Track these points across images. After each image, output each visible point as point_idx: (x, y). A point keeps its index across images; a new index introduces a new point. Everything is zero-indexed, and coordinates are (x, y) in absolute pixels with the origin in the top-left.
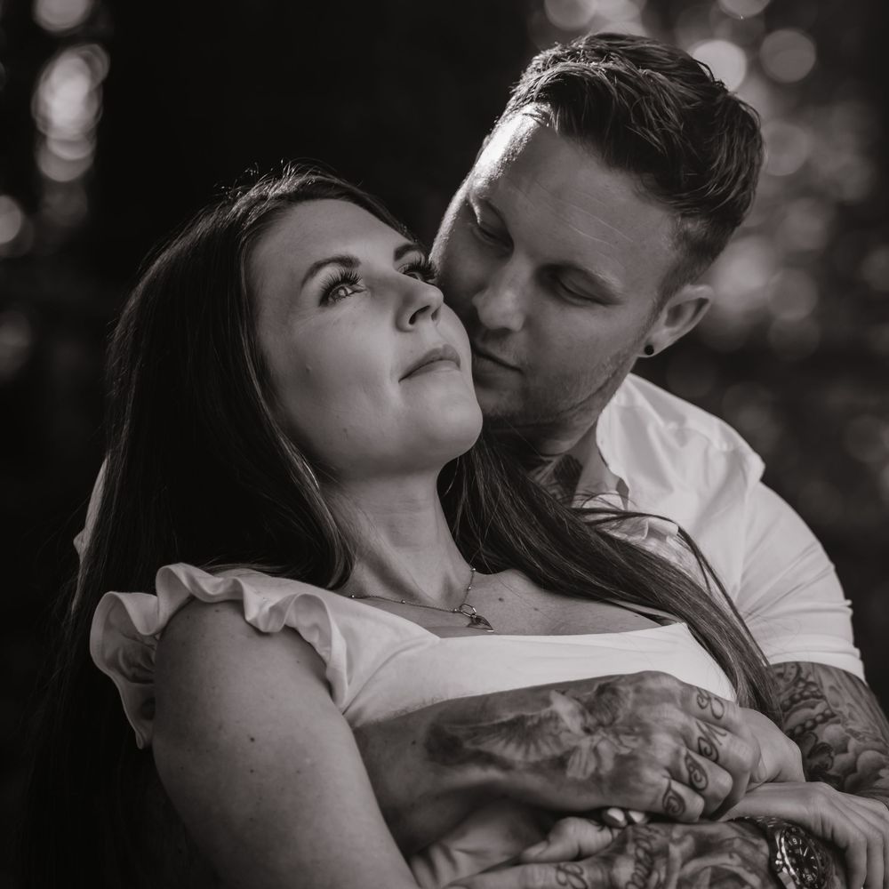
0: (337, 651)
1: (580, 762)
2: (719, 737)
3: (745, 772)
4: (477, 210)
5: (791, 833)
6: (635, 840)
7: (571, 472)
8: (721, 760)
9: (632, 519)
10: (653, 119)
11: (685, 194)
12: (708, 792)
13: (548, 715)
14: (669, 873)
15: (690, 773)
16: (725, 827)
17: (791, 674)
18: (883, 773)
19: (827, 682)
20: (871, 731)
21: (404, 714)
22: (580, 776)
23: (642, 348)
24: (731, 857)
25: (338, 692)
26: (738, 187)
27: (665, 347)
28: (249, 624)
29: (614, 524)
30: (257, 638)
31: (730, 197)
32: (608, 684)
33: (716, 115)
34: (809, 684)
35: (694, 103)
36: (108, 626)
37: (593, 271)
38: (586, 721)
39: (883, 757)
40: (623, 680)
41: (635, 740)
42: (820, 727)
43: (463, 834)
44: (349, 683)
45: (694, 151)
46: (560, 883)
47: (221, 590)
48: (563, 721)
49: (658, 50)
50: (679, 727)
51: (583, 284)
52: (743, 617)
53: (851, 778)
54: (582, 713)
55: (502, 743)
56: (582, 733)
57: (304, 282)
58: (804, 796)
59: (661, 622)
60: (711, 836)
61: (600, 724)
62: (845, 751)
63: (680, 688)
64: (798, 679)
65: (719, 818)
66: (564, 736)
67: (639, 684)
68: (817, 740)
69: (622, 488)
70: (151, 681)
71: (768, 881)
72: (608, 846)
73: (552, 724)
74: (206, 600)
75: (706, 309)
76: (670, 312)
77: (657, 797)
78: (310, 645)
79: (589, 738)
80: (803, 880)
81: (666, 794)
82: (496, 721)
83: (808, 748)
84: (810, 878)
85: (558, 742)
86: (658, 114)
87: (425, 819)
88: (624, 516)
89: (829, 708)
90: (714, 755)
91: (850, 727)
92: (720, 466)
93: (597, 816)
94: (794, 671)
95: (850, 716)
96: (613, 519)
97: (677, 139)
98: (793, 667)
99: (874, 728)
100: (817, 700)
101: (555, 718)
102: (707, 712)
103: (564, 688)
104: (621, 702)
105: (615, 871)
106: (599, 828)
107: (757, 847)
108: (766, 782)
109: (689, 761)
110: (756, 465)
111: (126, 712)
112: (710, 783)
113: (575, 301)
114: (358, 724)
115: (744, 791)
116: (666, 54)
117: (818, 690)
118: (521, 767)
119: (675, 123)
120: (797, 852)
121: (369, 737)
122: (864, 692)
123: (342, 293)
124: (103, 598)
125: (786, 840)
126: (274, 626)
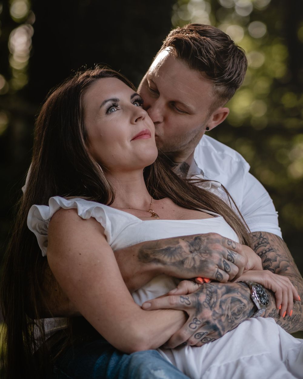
0: (108, 225)
1: (188, 262)
2: (234, 254)
3: (243, 266)
4: (149, 82)
5: (257, 286)
6: (206, 288)
7: (186, 168)
8: (235, 262)
9: (206, 182)
10: (205, 53)
11: (216, 78)
12: (230, 273)
13: (178, 247)
14: (217, 299)
15: (225, 266)
16: (236, 284)
17: (258, 235)
18: (288, 268)
19: (270, 238)
20: (284, 255)
21: (130, 246)
22: (188, 267)
23: (205, 128)
24: (238, 294)
25: (108, 239)
26: (236, 76)
27: (213, 128)
28: (79, 216)
29: (200, 184)
30: (82, 220)
31: (233, 79)
32: (198, 237)
33: (229, 52)
34: (264, 239)
35: (220, 48)
36: (33, 216)
37: (185, 103)
38: (190, 249)
39: (288, 263)
40: (203, 236)
41: (207, 255)
42: (267, 253)
43: (150, 286)
44: (112, 236)
45: (219, 64)
46: (182, 302)
47: (70, 205)
48: (183, 249)
49: (211, 30)
50: (221, 251)
51: (182, 108)
52: (243, 216)
53: (277, 270)
54: (189, 246)
55: (163, 256)
56: (189, 253)
57: (101, 107)
58: (262, 275)
59: (215, 216)
60: (231, 287)
61: (195, 250)
62: (276, 261)
63: (222, 238)
64: (260, 237)
65: (234, 281)
66: (183, 254)
67: (208, 237)
68: (266, 257)
69: (202, 173)
70: (47, 235)
71: (250, 302)
72: (197, 290)
73: (179, 250)
74: (65, 208)
75: (227, 115)
76: (214, 116)
77: (214, 274)
78: (99, 223)
79: (191, 254)
80: (261, 302)
81: (216, 273)
82: (161, 249)
83: (264, 260)
84: (263, 301)
85: (181, 256)
86: (206, 52)
87: (137, 281)
88: (203, 181)
89: (271, 247)
90: (233, 261)
91: (277, 253)
92: (235, 166)
93: (193, 280)
94: (259, 234)
95: (278, 249)
96: (200, 182)
97: (213, 60)
98: (259, 233)
99: (285, 254)
100: (267, 244)
101: (180, 247)
102: (231, 246)
103: (183, 238)
104: (202, 243)
105: (199, 298)
106: (194, 284)
107: (246, 291)
108: (249, 270)
109: (224, 263)
110: (247, 167)
111: (39, 244)
112: (231, 270)
113: (180, 113)
114: (115, 249)
115: (242, 272)
116: (213, 31)
117: (267, 241)
118: (169, 264)
119: (212, 55)
120: (259, 292)
121: (118, 254)
122: (282, 242)
123: (113, 110)
124: (32, 207)
125: (256, 288)
126: (87, 217)
